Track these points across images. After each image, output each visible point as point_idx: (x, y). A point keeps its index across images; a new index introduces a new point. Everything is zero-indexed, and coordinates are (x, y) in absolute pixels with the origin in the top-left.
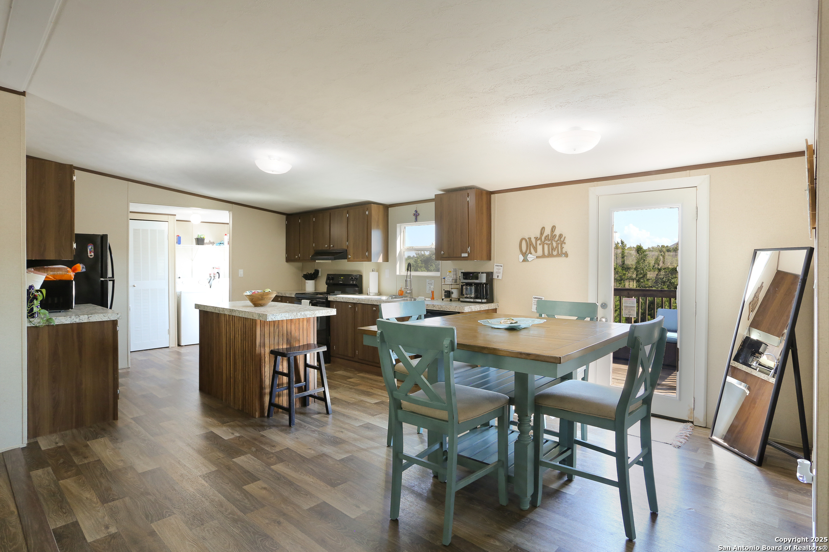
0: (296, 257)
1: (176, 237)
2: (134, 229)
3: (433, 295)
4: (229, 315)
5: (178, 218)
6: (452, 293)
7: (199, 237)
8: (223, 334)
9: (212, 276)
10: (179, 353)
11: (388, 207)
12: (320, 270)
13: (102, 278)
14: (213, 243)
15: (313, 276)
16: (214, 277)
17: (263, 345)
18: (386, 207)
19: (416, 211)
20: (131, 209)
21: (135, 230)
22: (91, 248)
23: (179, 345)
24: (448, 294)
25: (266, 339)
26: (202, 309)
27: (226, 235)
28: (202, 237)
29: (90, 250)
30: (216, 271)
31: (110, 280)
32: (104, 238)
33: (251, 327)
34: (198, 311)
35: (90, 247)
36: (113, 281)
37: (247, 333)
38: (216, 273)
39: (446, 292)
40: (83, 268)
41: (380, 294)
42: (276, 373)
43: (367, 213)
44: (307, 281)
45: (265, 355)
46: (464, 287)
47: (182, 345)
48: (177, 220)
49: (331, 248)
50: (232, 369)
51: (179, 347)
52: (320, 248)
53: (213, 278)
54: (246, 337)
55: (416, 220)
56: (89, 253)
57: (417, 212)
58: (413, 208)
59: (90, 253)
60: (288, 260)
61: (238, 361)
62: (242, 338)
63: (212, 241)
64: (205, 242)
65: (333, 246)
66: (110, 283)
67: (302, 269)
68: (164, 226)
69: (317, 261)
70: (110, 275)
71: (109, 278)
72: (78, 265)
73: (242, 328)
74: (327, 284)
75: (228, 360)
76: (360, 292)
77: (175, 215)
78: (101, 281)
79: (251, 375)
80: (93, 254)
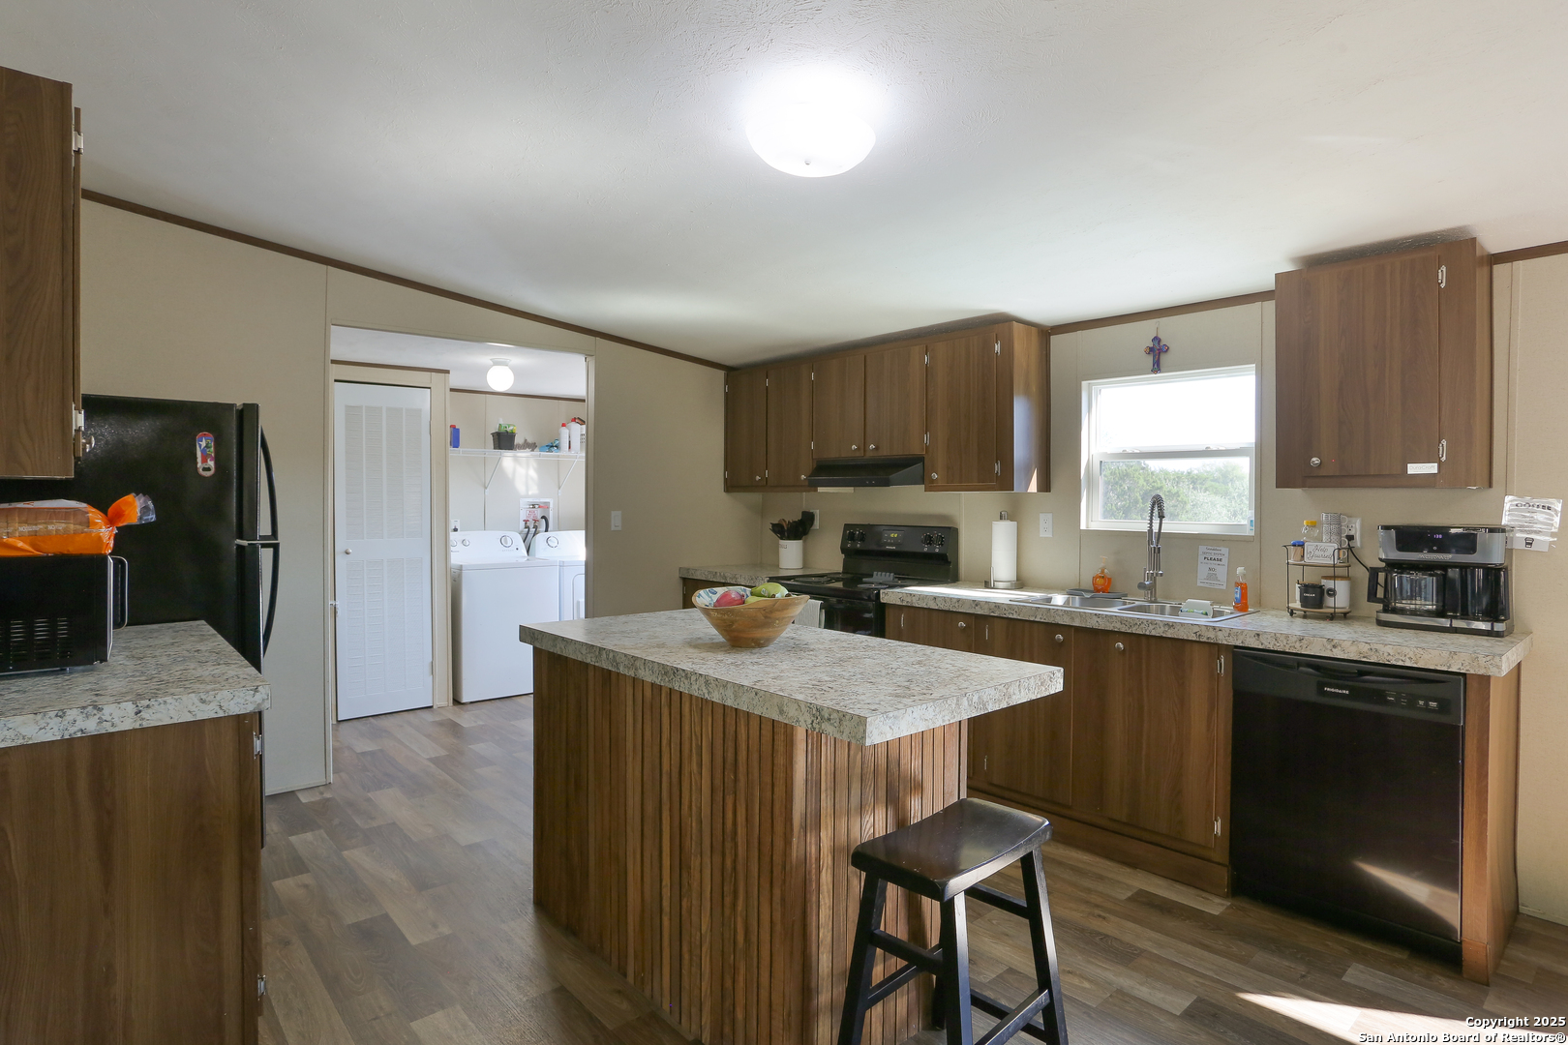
0: (758, 478)
1: (449, 430)
2: (347, 407)
3: (1244, 595)
4: (656, 688)
5: (456, 380)
6: (1332, 593)
7: (503, 430)
8: (629, 745)
9: (531, 524)
10: (454, 728)
11: (1050, 334)
12: (817, 513)
13: (242, 538)
14: (532, 446)
15: (800, 528)
16: (535, 527)
17: (814, 822)
18: (1046, 333)
19: (1157, 339)
20: (337, 351)
21: (349, 408)
22: (207, 446)
23: (457, 701)
24: (1314, 598)
25: (823, 796)
26: (546, 646)
27: (564, 425)
28: (509, 429)
29: (203, 452)
30: (539, 513)
31: (264, 546)
32: (247, 415)
33: (766, 748)
34: (530, 648)
35: (203, 444)
36: (276, 547)
37: (742, 769)
38: (539, 517)
39: (1306, 588)
40: (145, 510)
41: (1020, 583)
42: (868, 937)
43: (997, 348)
44: (782, 542)
45: (818, 859)
46: (1381, 576)
47: (464, 701)
48: (452, 390)
49: (869, 455)
50: (666, 881)
51: (456, 708)
52: (833, 453)
53: (533, 530)
54: (736, 780)
55: (1157, 367)
56: (199, 460)
57: (1160, 341)
58: (1146, 330)
59: (204, 460)
60: (731, 486)
61: (695, 863)
62: (718, 782)
63: (530, 441)
64: (516, 442)
65: (877, 448)
66: (266, 556)
67: (762, 511)
68: (422, 400)
69: (820, 489)
70: (264, 528)
71: (263, 538)
72: (130, 497)
73: (719, 742)
74: (844, 550)
75: (648, 843)
76: (951, 576)
77: (447, 372)
78: (240, 547)
79: (765, 936)
80: (211, 464)
